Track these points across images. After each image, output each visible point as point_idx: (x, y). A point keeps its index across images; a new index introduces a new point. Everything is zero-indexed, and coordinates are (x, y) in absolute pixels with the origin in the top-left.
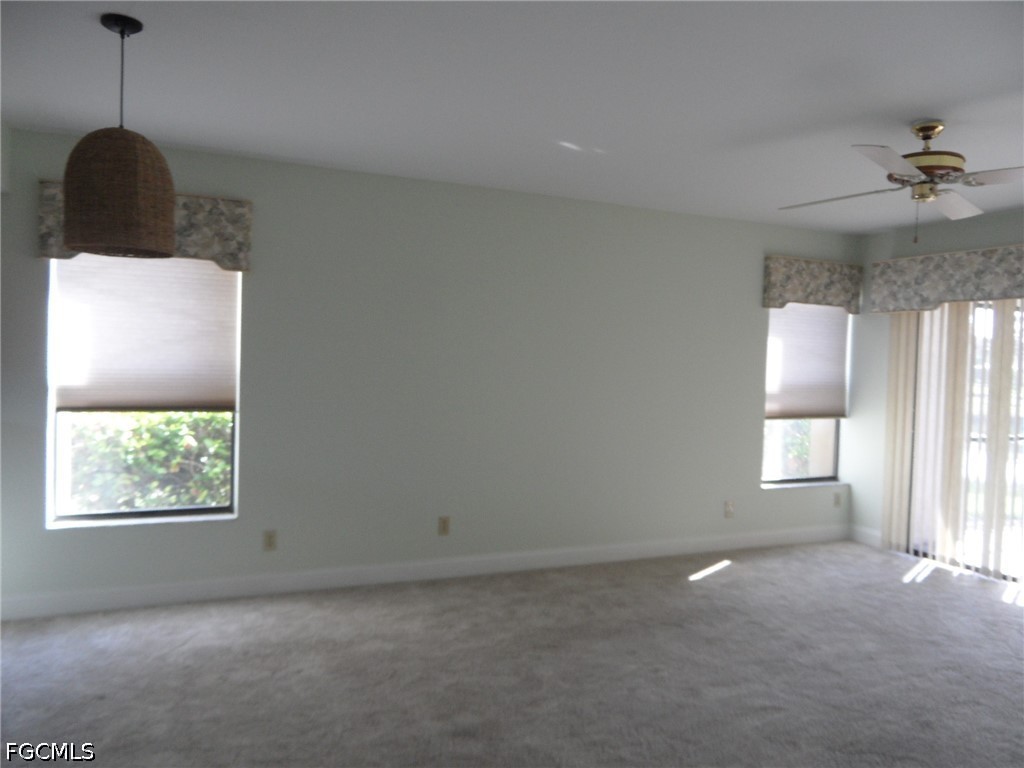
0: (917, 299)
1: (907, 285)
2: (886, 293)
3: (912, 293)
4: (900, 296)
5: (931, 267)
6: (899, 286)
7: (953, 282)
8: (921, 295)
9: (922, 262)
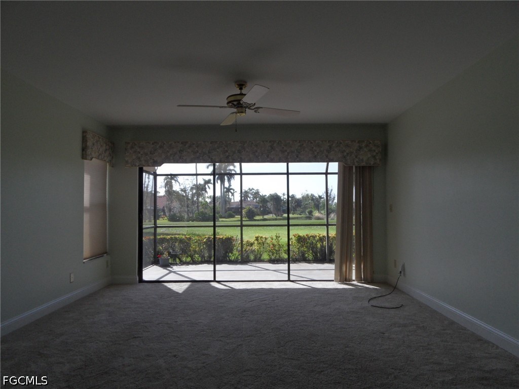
0: (152, 161)
1: (146, 154)
2: (134, 157)
3: (149, 158)
4: (142, 159)
5: (158, 147)
6: (141, 155)
7: (169, 154)
8: (153, 159)
9: (153, 144)
